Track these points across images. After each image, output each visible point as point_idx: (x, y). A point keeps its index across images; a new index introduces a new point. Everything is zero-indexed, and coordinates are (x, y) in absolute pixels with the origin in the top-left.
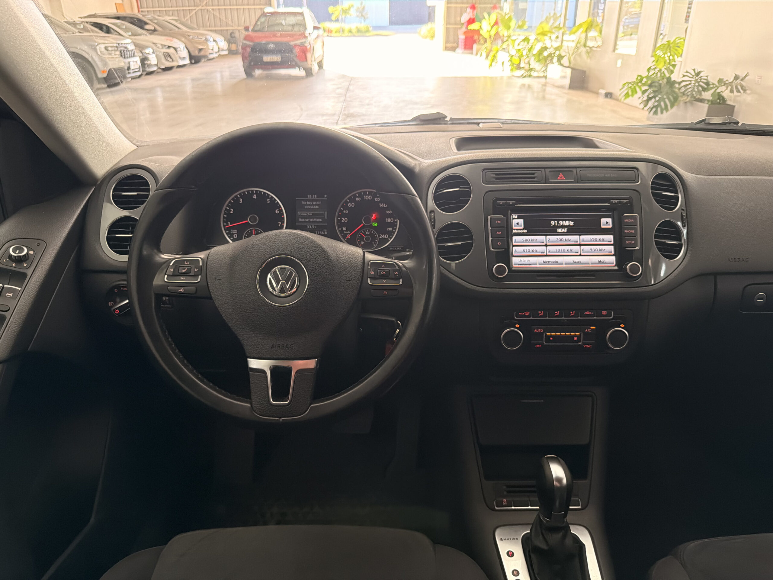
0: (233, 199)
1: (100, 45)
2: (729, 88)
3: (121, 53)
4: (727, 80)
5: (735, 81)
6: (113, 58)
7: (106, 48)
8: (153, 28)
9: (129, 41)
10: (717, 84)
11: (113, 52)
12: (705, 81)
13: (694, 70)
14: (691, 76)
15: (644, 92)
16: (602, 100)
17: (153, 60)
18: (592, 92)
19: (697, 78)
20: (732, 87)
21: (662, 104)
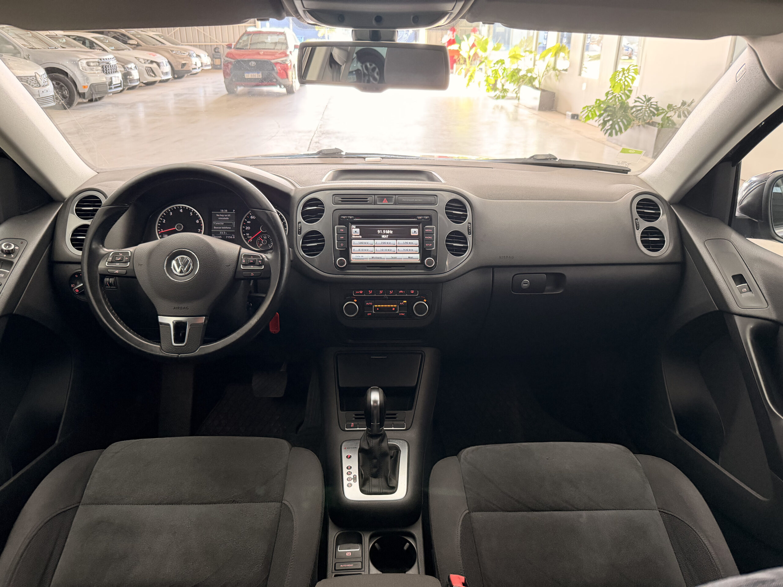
0: (165, 212)
1: (81, 61)
2: (677, 114)
3: (103, 68)
4: (676, 106)
5: (682, 106)
6: (95, 73)
7: (88, 64)
8: (136, 43)
9: (111, 56)
10: (667, 110)
11: (95, 68)
12: (655, 107)
13: (645, 96)
14: (643, 102)
15: (600, 116)
16: (568, 121)
17: (135, 75)
18: (561, 113)
19: (648, 103)
20: (680, 112)
21: (617, 126)
